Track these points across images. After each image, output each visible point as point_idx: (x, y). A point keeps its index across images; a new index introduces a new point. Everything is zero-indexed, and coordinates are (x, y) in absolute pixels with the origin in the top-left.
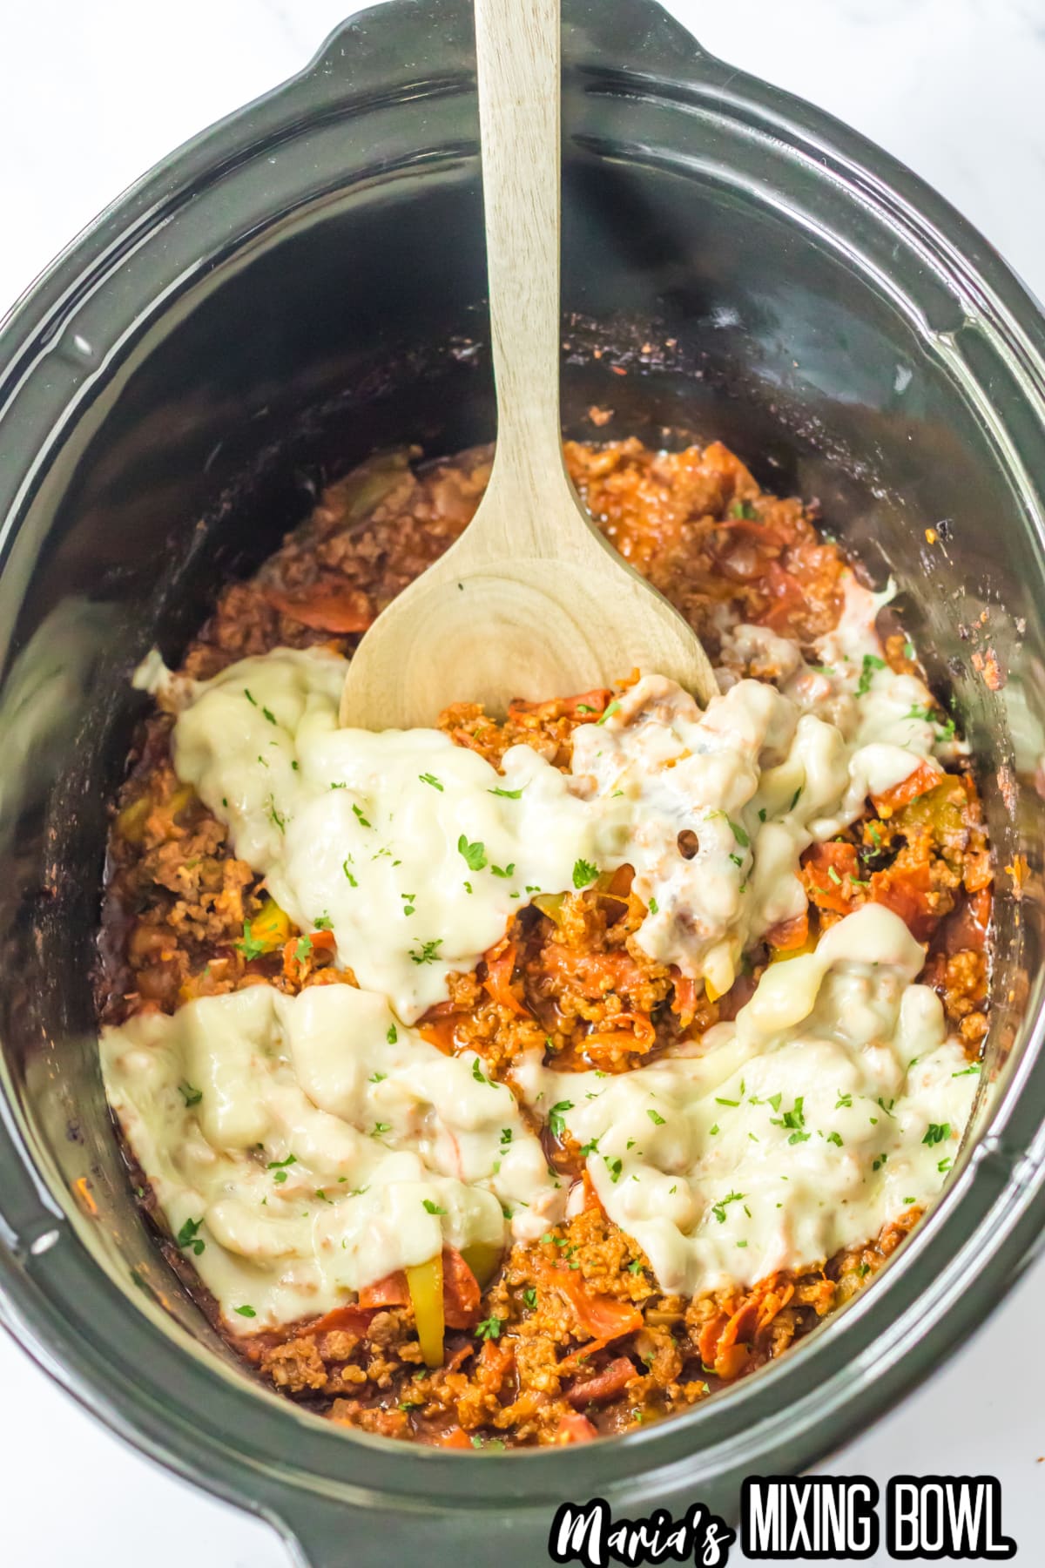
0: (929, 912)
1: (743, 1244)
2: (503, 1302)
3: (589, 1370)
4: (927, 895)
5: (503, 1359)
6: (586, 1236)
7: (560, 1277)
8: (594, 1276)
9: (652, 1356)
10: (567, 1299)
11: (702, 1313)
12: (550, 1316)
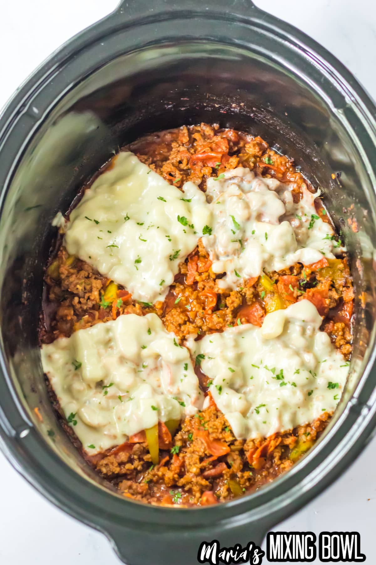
0: (326, 306)
1: (265, 422)
2: (180, 440)
3: (211, 467)
4: (326, 300)
5: (180, 461)
6: (210, 417)
7: (201, 433)
8: (213, 433)
9: (232, 462)
10: (204, 441)
11: (249, 446)
12: (198, 447)
